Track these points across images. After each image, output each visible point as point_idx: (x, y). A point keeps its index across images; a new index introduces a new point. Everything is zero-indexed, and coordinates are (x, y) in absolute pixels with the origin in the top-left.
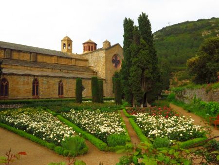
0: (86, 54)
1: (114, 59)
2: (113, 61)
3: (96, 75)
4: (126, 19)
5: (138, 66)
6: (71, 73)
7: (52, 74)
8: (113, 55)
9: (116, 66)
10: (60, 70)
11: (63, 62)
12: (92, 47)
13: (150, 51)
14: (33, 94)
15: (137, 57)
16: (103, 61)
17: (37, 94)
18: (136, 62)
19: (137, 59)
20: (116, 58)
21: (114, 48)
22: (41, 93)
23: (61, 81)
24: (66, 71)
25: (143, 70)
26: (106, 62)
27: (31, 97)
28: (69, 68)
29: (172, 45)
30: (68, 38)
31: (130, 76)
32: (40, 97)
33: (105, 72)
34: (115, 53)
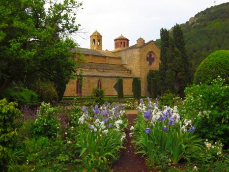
0: (119, 51)
1: (148, 56)
2: (148, 59)
3: (130, 73)
4: (162, 29)
5: (173, 70)
6: (106, 72)
7: (91, 74)
8: (147, 52)
9: (150, 64)
10: (97, 69)
11: (97, 60)
12: (124, 43)
13: (183, 57)
14: (77, 92)
15: (172, 62)
16: (137, 59)
17: (80, 93)
18: (171, 67)
19: (172, 64)
20: (150, 55)
21: (148, 45)
22: (83, 91)
23: (99, 80)
24: (102, 70)
25: (177, 72)
26: (140, 60)
27: (76, 95)
28: (104, 67)
29: (217, 34)
30: (98, 33)
31: (166, 77)
32: (83, 95)
33: (139, 70)
34: (150, 50)
